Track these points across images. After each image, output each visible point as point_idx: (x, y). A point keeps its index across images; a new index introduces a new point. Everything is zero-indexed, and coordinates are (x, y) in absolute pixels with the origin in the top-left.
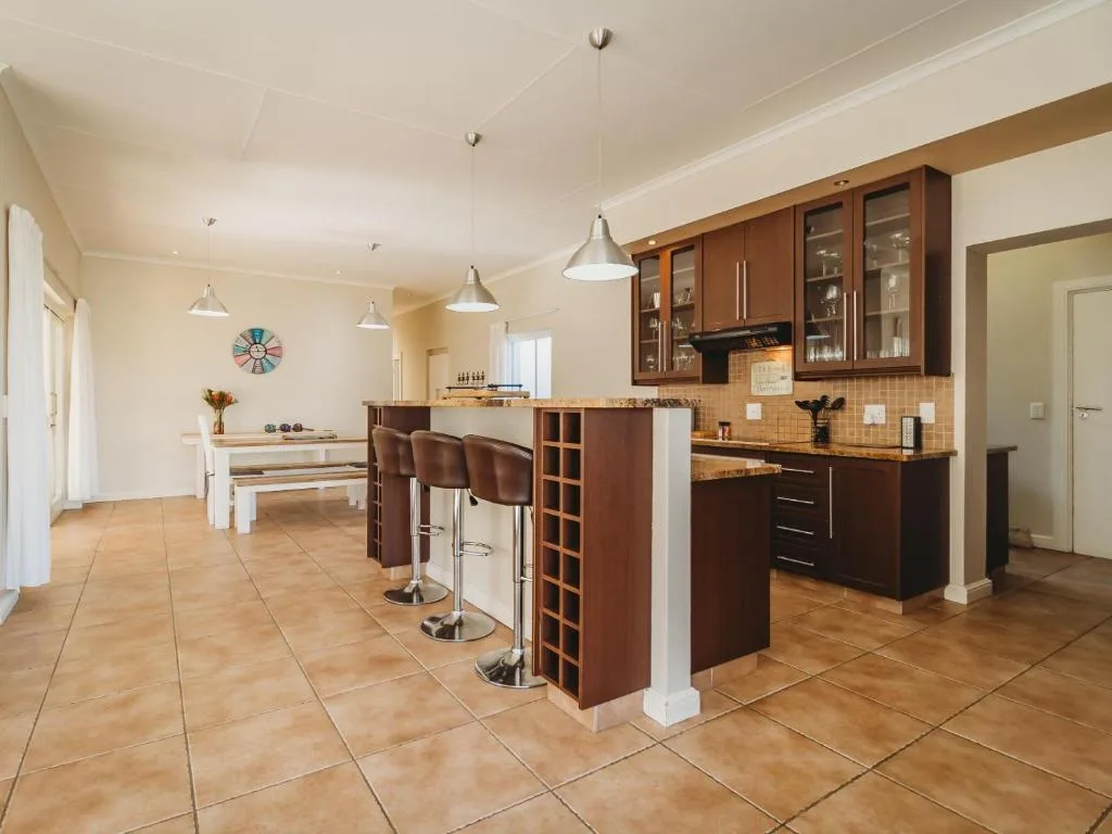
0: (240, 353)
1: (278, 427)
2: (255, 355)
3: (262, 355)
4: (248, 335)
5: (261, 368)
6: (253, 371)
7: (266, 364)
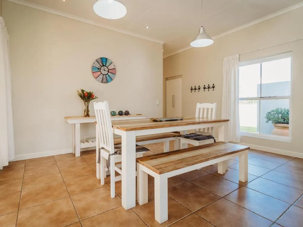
0: (96, 70)
1: (117, 113)
2: (103, 72)
3: (106, 73)
4: (100, 61)
5: (106, 80)
6: (102, 82)
7: (108, 78)
